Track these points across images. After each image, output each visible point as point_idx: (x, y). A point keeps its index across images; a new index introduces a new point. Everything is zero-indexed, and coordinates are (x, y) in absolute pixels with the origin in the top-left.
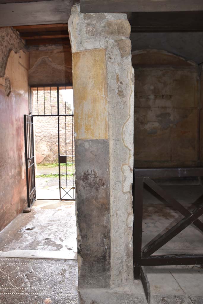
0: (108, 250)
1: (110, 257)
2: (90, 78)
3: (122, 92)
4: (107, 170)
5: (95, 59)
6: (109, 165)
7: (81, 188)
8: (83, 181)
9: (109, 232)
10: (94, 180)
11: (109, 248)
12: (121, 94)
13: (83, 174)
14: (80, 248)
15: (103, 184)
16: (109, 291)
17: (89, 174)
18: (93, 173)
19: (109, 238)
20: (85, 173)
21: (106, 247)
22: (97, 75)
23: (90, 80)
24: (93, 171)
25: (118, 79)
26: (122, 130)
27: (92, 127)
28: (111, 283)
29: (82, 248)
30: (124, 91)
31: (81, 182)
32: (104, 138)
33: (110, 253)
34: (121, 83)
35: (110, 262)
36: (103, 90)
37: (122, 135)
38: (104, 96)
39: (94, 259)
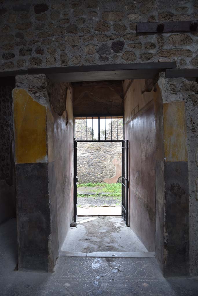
0: (187, 244)
1: (189, 249)
2: (175, 120)
3: (195, 129)
4: (187, 183)
5: (178, 108)
6: (188, 179)
7: (169, 196)
8: (171, 191)
9: (188, 229)
10: (178, 190)
11: (188, 242)
12: (194, 130)
13: (170, 185)
14: (167, 242)
15: (184, 193)
16: (189, 279)
17: (174, 186)
18: (177, 185)
19: (188, 234)
20: (172, 186)
21: (186, 241)
22: (180, 118)
23: (175, 122)
24: (177, 184)
25: (191, 121)
26: (196, 155)
27: (176, 154)
28: (190, 271)
29: (168, 242)
30: (196, 129)
31: (169, 192)
32: (184, 161)
33: (189, 246)
34: (194, 123)
35: (189, 253)
36: (184, 128)
37: (196, 159)
38: (184, 132)
39: (177, 251)
